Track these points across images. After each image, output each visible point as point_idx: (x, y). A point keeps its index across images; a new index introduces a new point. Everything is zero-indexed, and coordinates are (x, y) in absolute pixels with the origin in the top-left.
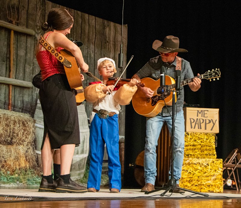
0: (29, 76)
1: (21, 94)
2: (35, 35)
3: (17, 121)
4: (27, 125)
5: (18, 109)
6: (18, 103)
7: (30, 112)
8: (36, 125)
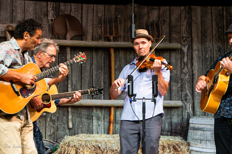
0: (176, 94)
1: (168, 115)
2: (181, 48)
3: (166, 146)
4: (179, 149)
5: (166, 132)
6: (165, 126)
7: (182, 134)
8: (191, 148)
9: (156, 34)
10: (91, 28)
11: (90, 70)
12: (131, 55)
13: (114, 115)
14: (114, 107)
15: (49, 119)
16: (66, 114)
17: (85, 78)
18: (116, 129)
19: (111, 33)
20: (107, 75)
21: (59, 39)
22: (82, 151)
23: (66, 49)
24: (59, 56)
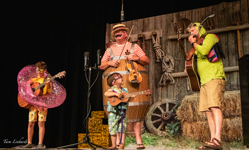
9: (239, 19)
12: (224, 37)
15: (176, 86)
16: (185, 81)
19: (210, 25)
22: (195, 105)
23: (184, 40)
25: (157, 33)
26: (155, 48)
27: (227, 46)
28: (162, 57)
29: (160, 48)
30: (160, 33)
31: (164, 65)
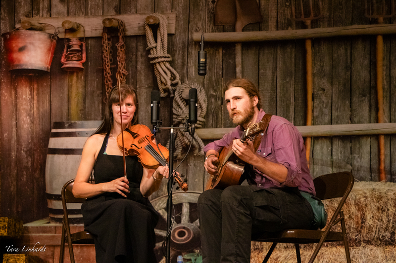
9: (386, 8)
10: (273, 9)
11: (273, 78)
12: (341, 49)
13: (312, 151)
14: (311, 137)
17: (265, 91)
18: (315, 173)
19: (307, 15)
20: (300, 86)
21: (224, 31)
23: (235, 46)
24: (224, 58)
25: (161, 22)
26: (154, 61)
27: (349, 73)
28: (172, 85)
29: (167, 61)
30: (168, 23)
31: (179, 106)
